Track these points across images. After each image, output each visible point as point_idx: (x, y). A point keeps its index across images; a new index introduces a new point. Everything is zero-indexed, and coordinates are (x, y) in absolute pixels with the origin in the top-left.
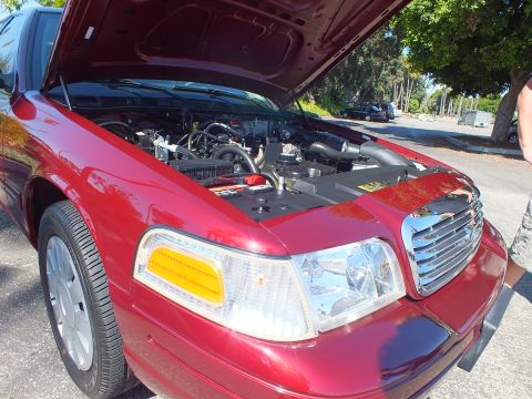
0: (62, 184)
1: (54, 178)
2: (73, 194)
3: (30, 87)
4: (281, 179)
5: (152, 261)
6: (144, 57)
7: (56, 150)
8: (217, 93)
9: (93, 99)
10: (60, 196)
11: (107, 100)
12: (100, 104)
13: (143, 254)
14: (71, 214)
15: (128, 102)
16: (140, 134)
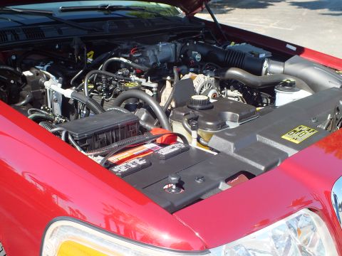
4: (194, 134)
16: (27, 73)
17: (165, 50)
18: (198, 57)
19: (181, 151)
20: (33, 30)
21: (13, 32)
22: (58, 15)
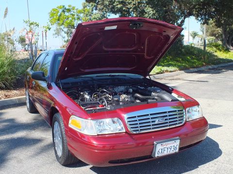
0: (58, 109)
1: (56, 107)
2: (60, 112)
3: (52, 81)
5: (72, 122)
6: (82, 70)
7: (58, 100)
8: (113, 76)
9: (68, 83)
10: (57, 111)
11: (73, 83)
12: (71, 85)
13: (70, 121)
14: (60, 116)
15: (79, 84)
16: (82, 93)
17: (122, 88)
18: (131, 90)
19: (105, 108)
20: (85, 82)
21: (80, 82)
22: (95, 78)
